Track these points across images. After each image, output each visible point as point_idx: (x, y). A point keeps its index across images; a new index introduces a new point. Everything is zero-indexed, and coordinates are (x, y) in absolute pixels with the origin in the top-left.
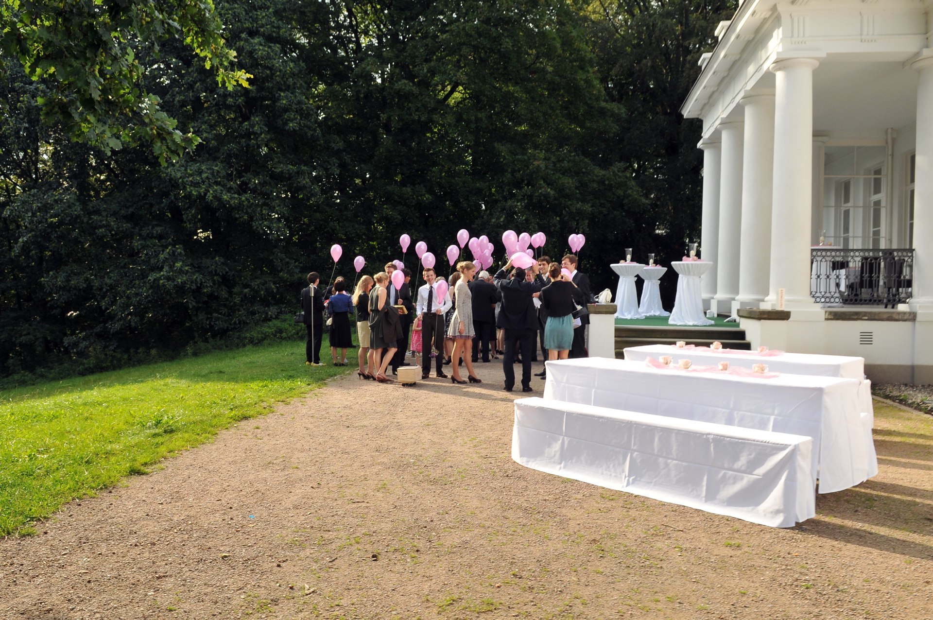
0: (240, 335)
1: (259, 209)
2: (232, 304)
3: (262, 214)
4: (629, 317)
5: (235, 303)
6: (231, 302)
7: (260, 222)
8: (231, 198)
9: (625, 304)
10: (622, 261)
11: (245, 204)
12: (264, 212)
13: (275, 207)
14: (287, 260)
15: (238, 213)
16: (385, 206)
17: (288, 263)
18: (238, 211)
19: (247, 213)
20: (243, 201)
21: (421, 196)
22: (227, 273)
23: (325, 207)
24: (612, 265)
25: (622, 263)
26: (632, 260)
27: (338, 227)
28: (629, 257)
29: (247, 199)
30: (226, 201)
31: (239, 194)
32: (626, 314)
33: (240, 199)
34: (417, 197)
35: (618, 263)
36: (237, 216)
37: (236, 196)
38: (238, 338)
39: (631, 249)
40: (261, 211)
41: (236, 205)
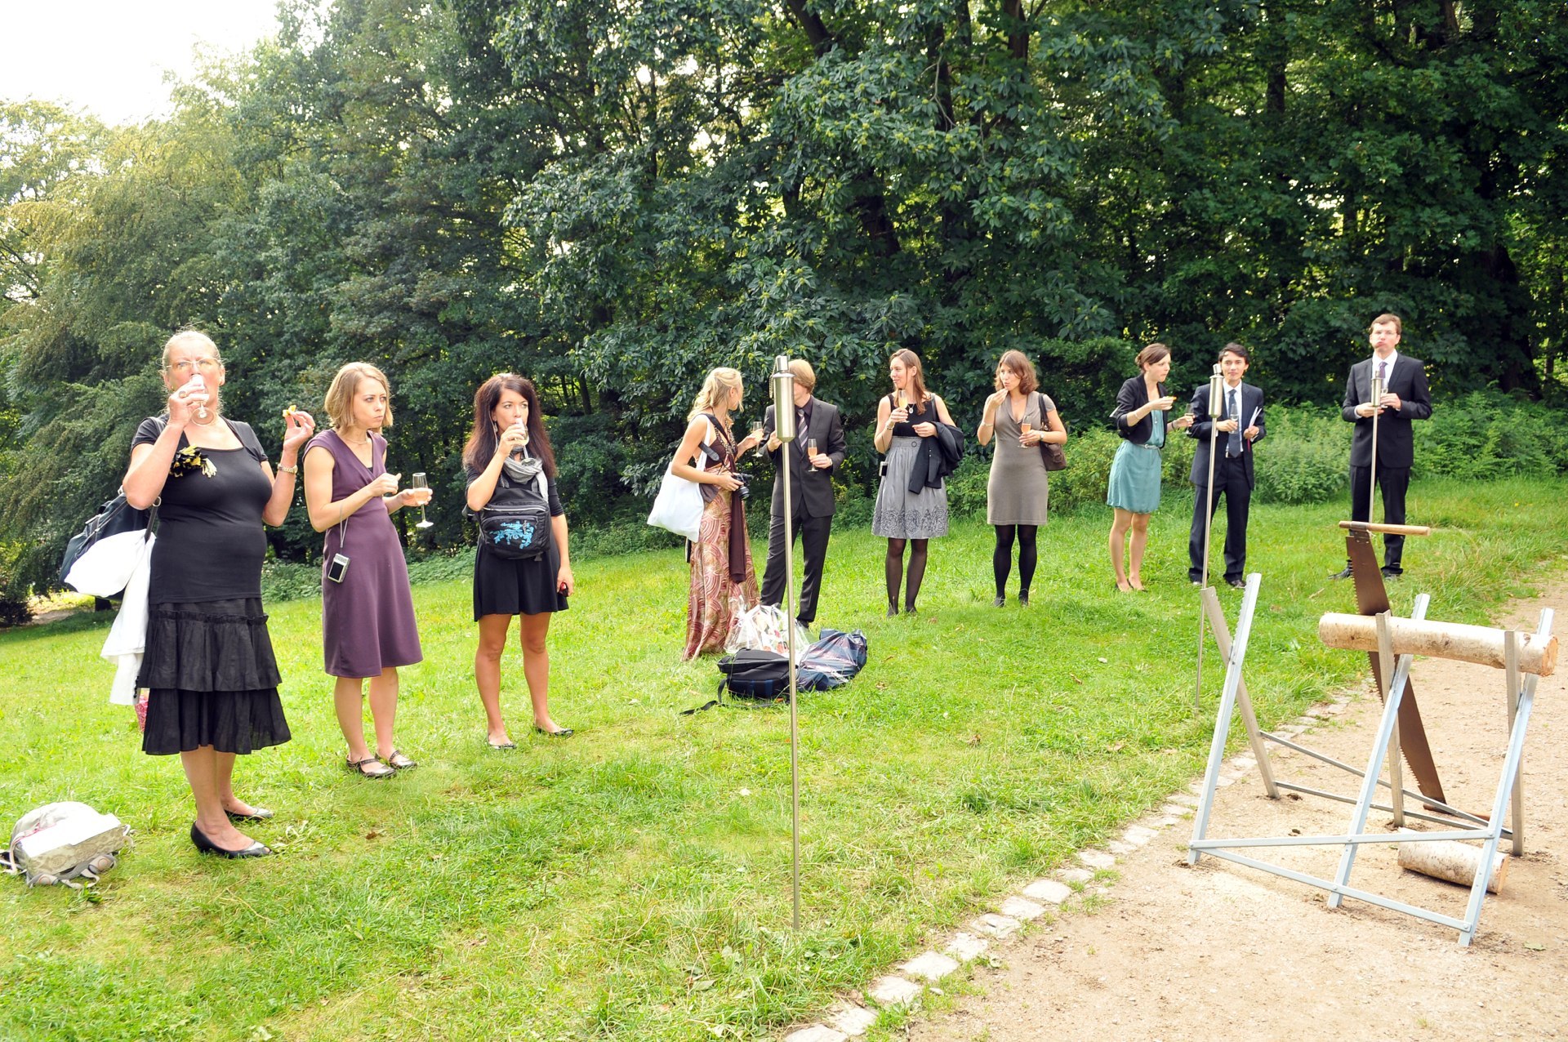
1: (996, 165)
3: (1002, 179)
7: (995, 199)
11: (952, 150)
12: (1007, 172)
13: (1035, 158)
15: (937, 178)
20: (949, 144)
27: (1211, 204)
29: (962, 139)
36: (934, 185)
40: (1002, 169)
41: (927, 158)
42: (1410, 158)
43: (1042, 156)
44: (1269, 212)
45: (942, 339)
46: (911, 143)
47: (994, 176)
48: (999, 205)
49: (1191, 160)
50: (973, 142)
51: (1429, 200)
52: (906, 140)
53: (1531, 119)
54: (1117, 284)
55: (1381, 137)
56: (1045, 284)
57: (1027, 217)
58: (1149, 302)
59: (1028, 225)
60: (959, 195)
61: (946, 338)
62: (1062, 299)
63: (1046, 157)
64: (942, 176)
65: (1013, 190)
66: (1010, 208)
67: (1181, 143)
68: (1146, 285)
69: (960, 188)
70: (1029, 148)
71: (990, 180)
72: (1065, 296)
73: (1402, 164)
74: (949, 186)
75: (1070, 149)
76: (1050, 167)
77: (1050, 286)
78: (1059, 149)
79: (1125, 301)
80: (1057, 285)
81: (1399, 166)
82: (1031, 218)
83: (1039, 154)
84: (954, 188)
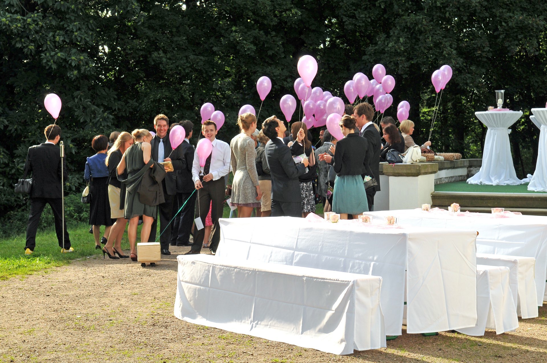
0: (23, 216)
1: (51, 34)
2: (13, 171)
3: (55, 42)
4: (495, 182)
5: (18, 170)
6: (13, 168)
7: (53, 53)
8: (12, 21)
9: (492, 165)
10: (490, 108)
11: (31, 27)
12: (57, 39)
13: (72, 32)
14: (94, 107)
15: (20, 41)
16: (234, 28)
17: (94, 112)
18: (21, 37)
19: (33, 41)
20: (29, 24)
21: (285, 11)
22: (6, 127)
23: (146, 30)
24: (477, 113)
25: (491, 110)
26: (505, 106)
27: (164, 60)
28: (500, 102)
29: (34, 21)
30: (5, 25)
31: (23, 15)
32: (493, 179)
33: (25, 21)
34: (281, 12)
35: (486, 110)
36: (19, 45)
37: (19, 17)
38: (20, 220)
39: (503, 91)
40: (54, 36)
41: (18, 30)
42: (259, 42)
43: (76, 32)
44: (195, 66)
45: (13, 130)
46: (10, 24)
47: (50, 40)
48: (56, 57)
49: (152, 35)
50: (40, 23)
51: (270, 62)
52: (7, 22)
53: (314, 24)
54: (112, 99)
55: (246, 30)
56: (74, 99)
57: (71, 64)
58: (131, 110)
59: (71, 68)
60: (33, 51)
61: (16, 130)
62: (84, 108)
63: (78, 32)
64: (23, 40)
65: (61, 48)
66: (62, 58)
67: (146, 25)
68: (129, 101)
69: (33, 47)
70: (69, 26)
71: (49, 43)
72: (85, 106)
73: (255, 44)
74: (27, 46)
75: (90, 27)
76: (81, 38)
77: (76, 100)
78: (84, 27)
79: (119, 109)
80: (81, 100)
81: (254, 46)
82: (73, 64)
83: (75, 30)
84: (30, 47)
